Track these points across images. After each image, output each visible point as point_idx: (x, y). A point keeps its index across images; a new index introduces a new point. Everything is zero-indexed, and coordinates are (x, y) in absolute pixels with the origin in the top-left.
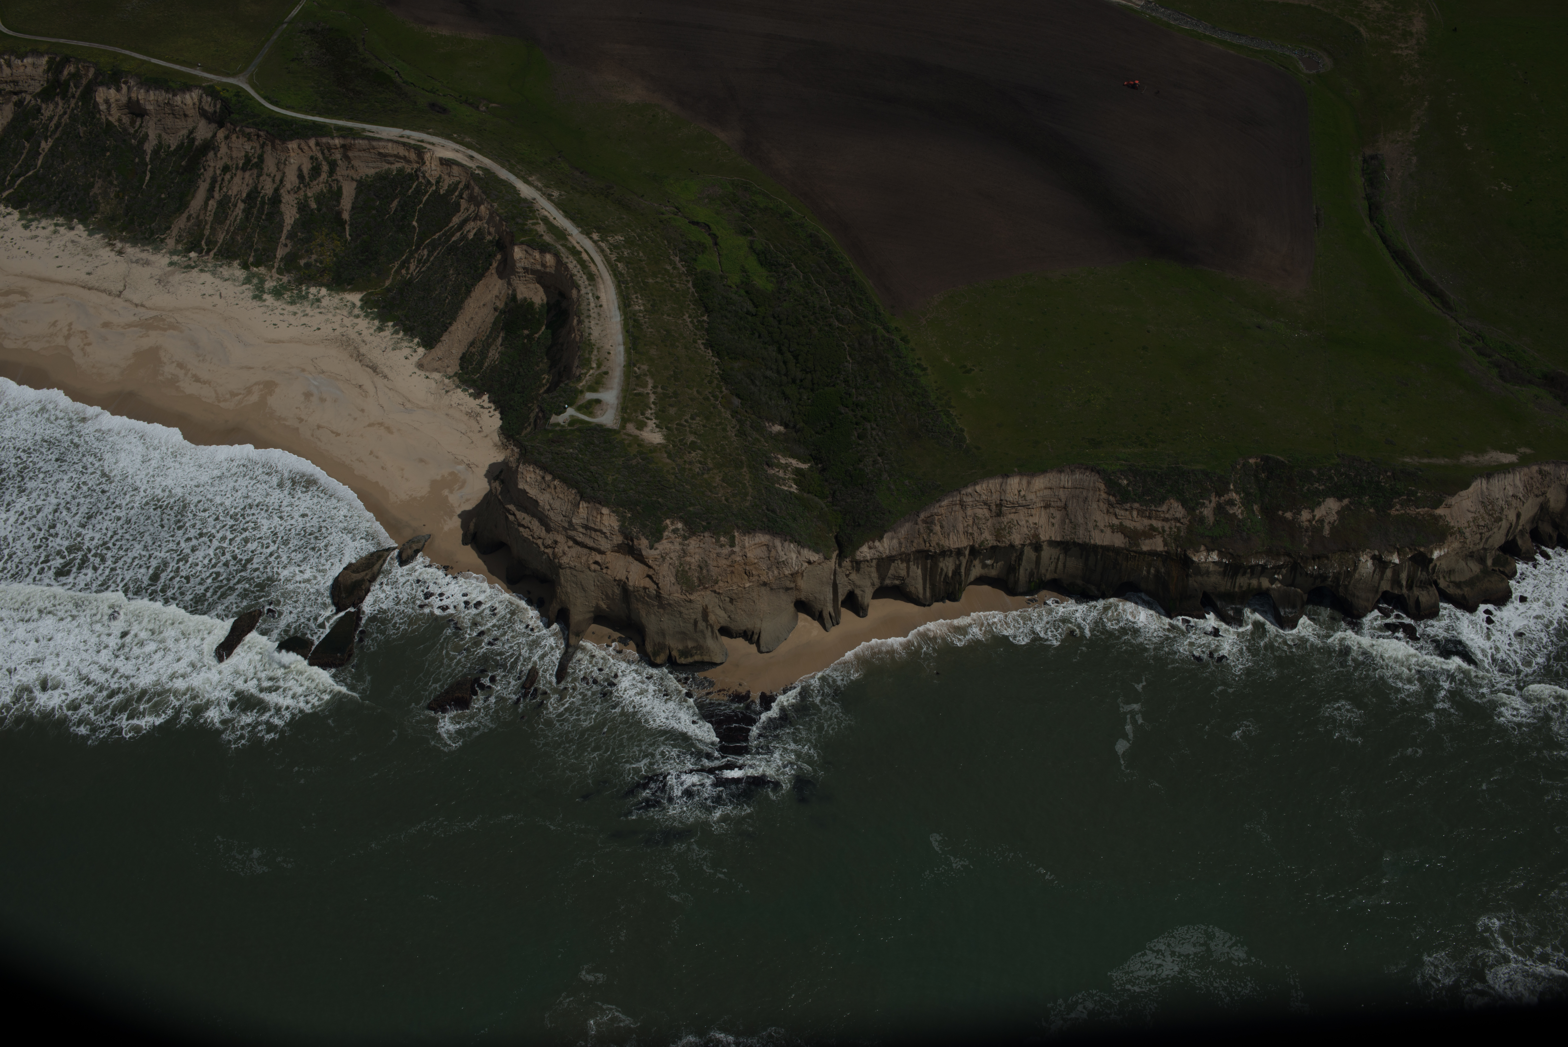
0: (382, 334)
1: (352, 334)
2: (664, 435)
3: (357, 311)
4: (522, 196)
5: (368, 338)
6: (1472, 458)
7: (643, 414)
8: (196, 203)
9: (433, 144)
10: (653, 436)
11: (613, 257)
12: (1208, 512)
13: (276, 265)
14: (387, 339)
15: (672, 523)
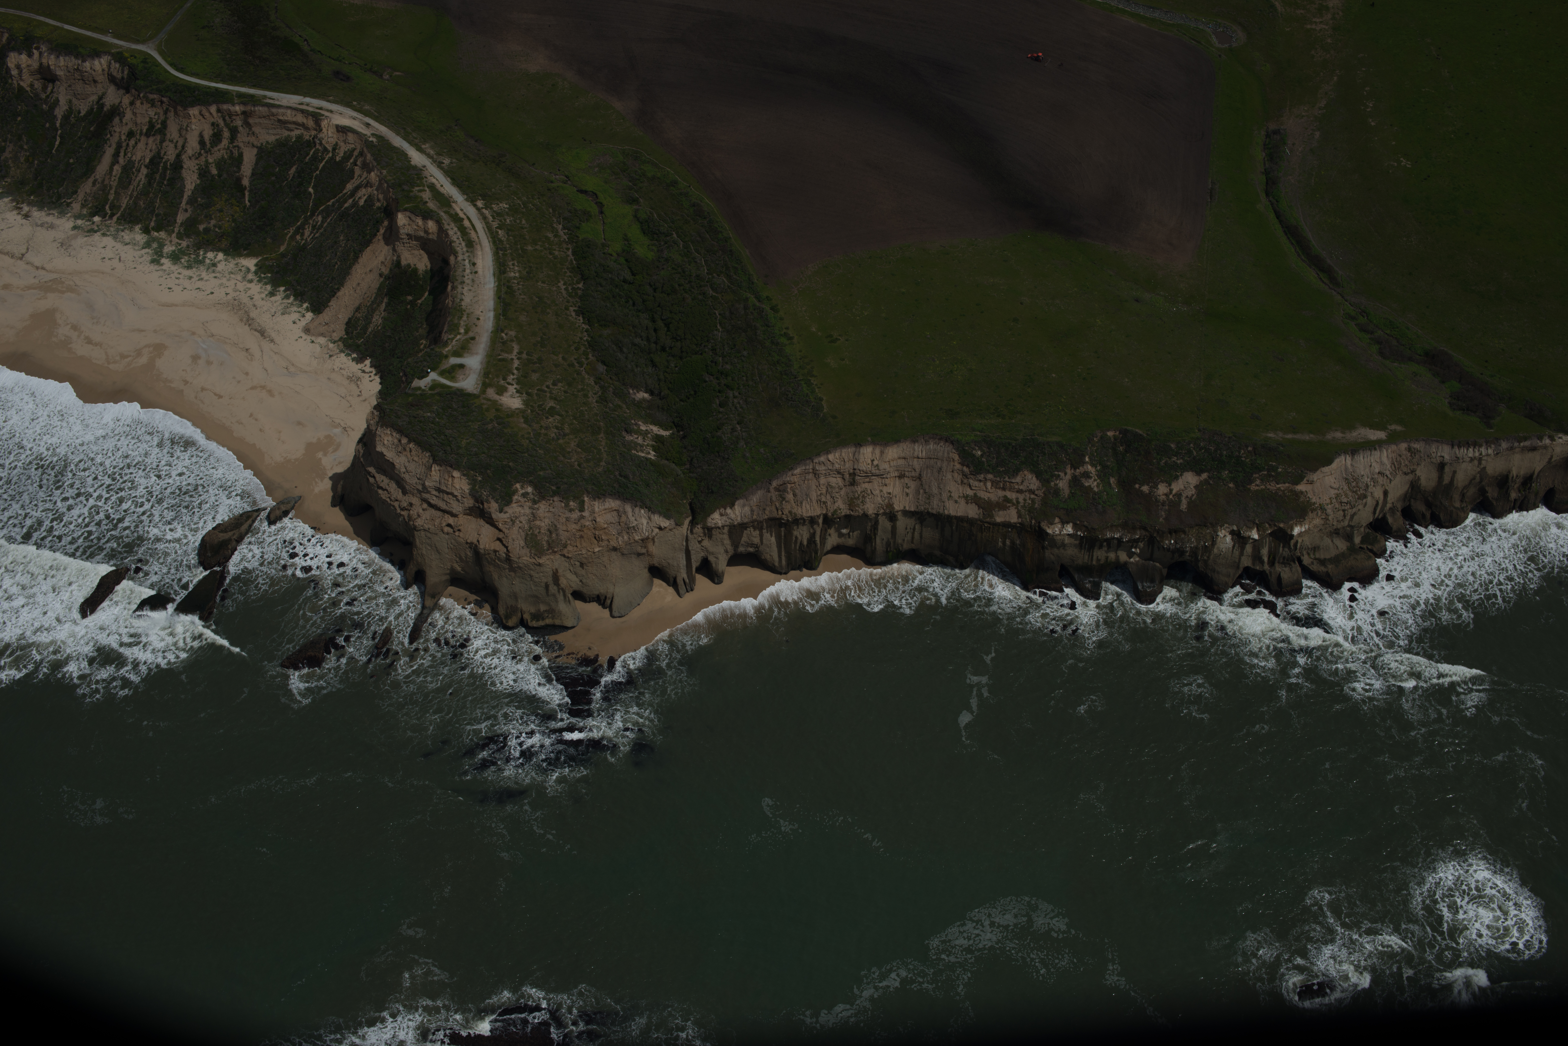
0: (273, 299)
1: (244, 298)
2: (523, 401)
3: (250, 276)
4: (413, 163)
5: (259, 303)
6: (1338, 435)
7: (505, 379)
8: (102, 168)
9: (331, 112)
10: (512, 401)
11: (495, 224)
12: (1063, 484)
13: (176, 230)
14: (278, 303)
15: (522, 487)
